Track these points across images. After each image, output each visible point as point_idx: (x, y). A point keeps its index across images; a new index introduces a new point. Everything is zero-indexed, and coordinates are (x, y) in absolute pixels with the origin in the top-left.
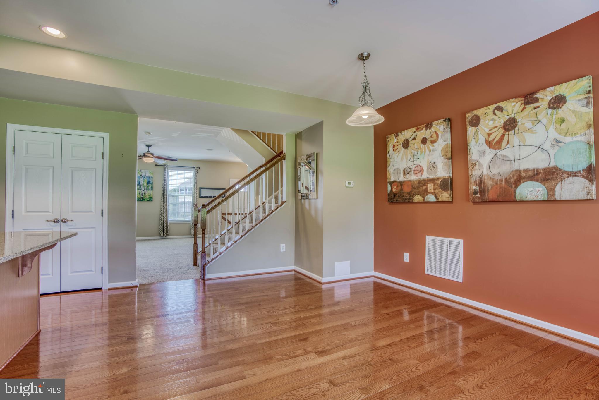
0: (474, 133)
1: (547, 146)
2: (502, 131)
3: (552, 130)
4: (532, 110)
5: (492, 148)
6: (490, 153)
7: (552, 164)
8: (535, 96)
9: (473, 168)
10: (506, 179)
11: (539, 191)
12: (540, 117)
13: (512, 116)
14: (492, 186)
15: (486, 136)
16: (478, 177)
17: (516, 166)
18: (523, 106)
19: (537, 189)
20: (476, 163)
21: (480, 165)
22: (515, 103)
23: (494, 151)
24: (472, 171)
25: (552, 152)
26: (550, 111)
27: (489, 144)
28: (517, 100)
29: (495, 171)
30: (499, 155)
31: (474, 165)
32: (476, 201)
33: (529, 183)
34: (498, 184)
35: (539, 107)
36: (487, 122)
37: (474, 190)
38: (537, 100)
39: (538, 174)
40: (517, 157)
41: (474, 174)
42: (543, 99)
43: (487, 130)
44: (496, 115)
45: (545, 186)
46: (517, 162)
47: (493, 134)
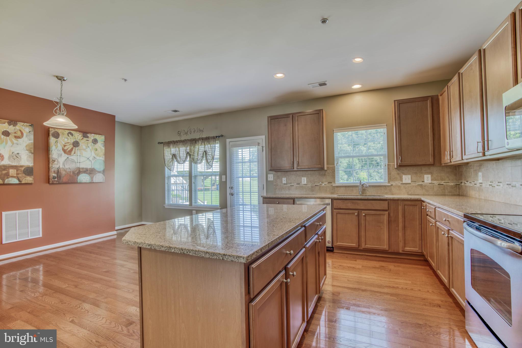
0: (55, 142)
1: (91, 159)
2: (72, 146)
3: (93, 152)
4: (86, 141)
5: (66, 154)
6: (64, 156)
7: (93, 167)
8: (87, 135)
9: (53, 163)
10: (73, 171)
11: (87, 178)
12: (89, 145)
13: (77, 140)
14: (65, 175)
15: (63, 147)
16: (56, 169)
17: (78, 165)
18: (82, 137)
19: (87, 177)
20: (55, 160)
21: (58, 162)
22: (79, 134)
23: (67, 156)
24: (52, 164)
25: (93, 162)
26: (92, 144)
27: (65, 151)
28: (80, 133)
29: (67, 167)
30: (70, 158)
31: (54, 161)
32: (54, 183)
33: (84, 174)
34: (68, 174)
35: (89, 141)
36: (64, 138)
37: (54, 176)
38: (88, 137)
39: (87, 170)
40: (79, 161)
41: (53, 166)
42: (90, 138)
43: (64, 143)
44: (69, 136)
45: (90, 176)
46: (78, 164)
47: (67, 146)
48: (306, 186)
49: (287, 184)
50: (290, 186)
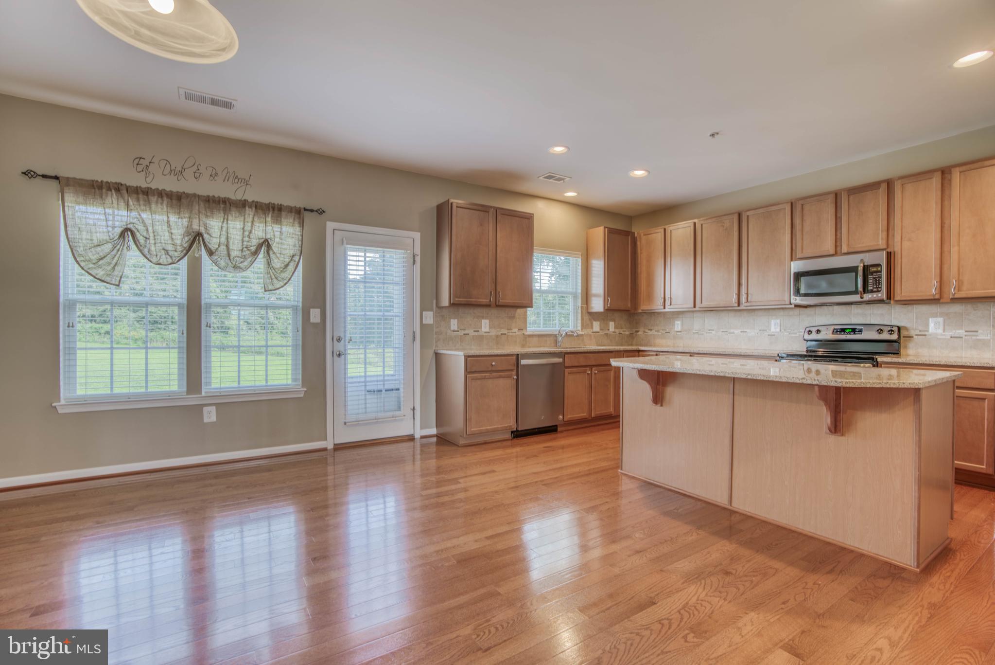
48: (488, 334)
49: (458, 331)
50: (464, 334)
